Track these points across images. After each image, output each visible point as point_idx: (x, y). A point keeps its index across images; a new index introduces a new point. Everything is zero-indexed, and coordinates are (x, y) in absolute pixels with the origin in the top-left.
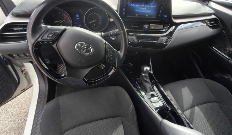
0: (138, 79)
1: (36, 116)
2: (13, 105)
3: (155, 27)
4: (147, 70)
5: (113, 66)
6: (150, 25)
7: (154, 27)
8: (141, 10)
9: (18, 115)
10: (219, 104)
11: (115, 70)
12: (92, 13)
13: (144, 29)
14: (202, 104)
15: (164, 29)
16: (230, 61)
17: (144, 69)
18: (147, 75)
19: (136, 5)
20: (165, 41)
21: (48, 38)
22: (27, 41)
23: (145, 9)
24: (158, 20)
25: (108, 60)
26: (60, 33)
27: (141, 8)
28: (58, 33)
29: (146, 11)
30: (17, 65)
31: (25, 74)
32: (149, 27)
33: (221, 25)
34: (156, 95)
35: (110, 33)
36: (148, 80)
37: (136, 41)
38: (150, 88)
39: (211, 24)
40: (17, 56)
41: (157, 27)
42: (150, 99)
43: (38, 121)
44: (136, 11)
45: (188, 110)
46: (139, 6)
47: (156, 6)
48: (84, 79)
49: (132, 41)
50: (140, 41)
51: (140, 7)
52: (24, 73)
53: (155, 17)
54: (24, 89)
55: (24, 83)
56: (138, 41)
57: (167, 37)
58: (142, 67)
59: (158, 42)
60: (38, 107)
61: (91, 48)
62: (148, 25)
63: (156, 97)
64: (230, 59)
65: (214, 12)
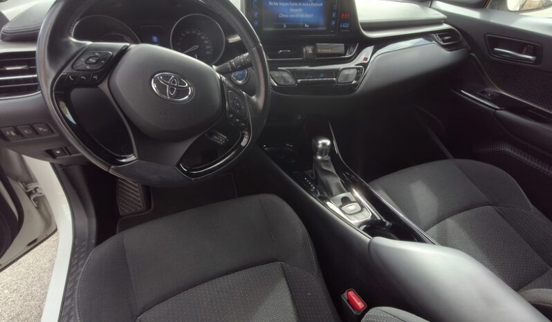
0: (309, 172)
1: (68, 298)
2: (6, 291)
3: (328, 49)
4: (324, 144)
5: (243, 129)
6: (315, 46)
7: (325, 48)
8: (292, 13)
9: (18, 315)
10: (496, 208)
11: (249, 139)
12: (188, 32)
13: (305, 56)
14: (460, 212)
15: (347, 53)
16: (497, 111)
17: (318, 144)
18: (327, 158)
19: (281, 4)
20: (354, 76)
21: (88, 67)
22: (42, 93)
23: (301, 10)
24: (332, 33)
25: (231, 116)
26: (114, 55)
27: (291, 10)
28: (109, 56)
29: (302, 16)
30: (17, 179)
31: (35, 200)
32: (314, 50)
33: (465, 43)
34: (353, 199)
35: (231, 64)
36: (332, 170)
37: (291, 81)
38: (338, 185)
39: (444, 41)
40: (13, 134)
41: (331, 48)
42: (340, 208)
43: (71, 309)
44: (282, 16)
45: (431, 229)
46: (287, 4)
47: (321, 4)
48: (178, 166)
49: (282, 83)
50: (299, 80)
51: (290, 7)
52: (32, 197)
53: (324, 28)
54: (35, 241)
55: (32, 223)
56: (296, 80)
57: (358, 69)
58: (314, 140)
59: (339, 81)
60: (72, 275)
61: (189, 86)
62: (312, 47)
63: (355, 202)
64: (497, 107)
65: (446, 17)
